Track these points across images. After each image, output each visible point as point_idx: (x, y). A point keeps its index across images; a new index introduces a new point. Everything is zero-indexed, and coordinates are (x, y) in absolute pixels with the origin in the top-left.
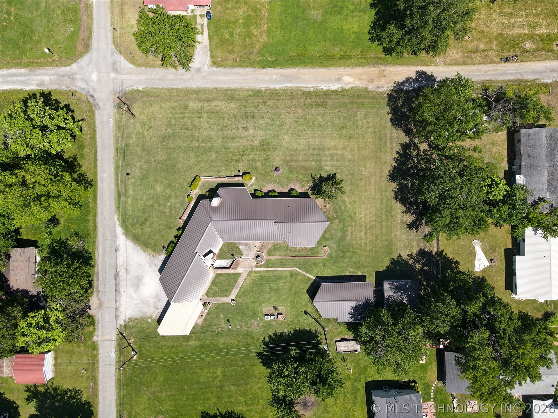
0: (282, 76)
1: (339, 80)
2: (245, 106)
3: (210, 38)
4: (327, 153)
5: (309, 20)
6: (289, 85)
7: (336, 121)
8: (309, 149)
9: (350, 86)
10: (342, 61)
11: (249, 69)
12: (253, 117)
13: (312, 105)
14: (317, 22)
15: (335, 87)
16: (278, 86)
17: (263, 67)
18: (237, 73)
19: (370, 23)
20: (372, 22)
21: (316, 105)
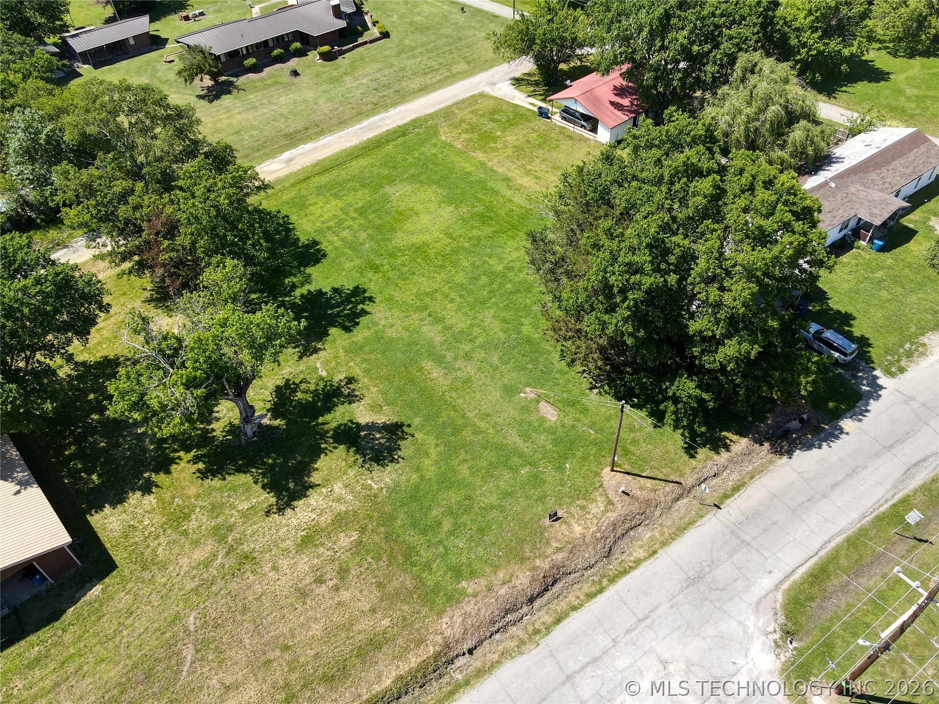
0: (380, 126)
1: (289, 161)
2: (398, 91)
3: (517, 106)
4: (241, 109)
5: (402, 181)
6: (358, 126)
7: (254, 133)
8: (270, 102)
9: (263, 165)
10: (302, 177)
11: (431, 111)
12: (376, 89)
13: (307, 129)
14: (387, 184)
15: (287, 155)
16: (372, 119)
17: (414, 121)
18: (443, 102)
19: (296, 226)
20: (294, 229)
21: (300, 131)
